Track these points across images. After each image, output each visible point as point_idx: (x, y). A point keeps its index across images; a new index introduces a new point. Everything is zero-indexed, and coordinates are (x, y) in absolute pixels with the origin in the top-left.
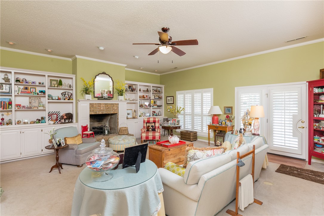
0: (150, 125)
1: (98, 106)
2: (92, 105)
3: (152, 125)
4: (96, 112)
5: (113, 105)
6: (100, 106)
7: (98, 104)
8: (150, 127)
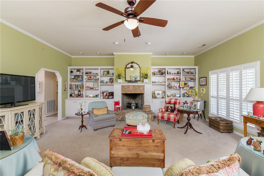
0: (170, 106)
1: (128, 87)
2: (123, 87)
3: (171, 106)
4: (126, 92)
5: (139, 87)
6: (129, 88)
7: (128, 86)
8: (170, 107)
